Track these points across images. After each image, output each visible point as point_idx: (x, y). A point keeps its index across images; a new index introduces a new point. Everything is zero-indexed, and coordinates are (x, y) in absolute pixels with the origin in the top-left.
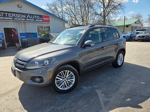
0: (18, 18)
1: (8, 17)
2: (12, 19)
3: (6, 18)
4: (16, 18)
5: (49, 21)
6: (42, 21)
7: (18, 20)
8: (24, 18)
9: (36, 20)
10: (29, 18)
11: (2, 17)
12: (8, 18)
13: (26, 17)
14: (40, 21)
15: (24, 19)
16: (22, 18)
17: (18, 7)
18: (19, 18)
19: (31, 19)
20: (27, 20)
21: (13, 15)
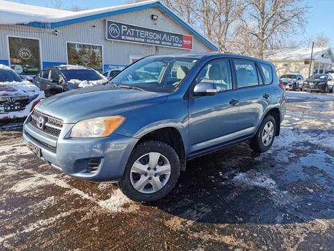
0: (151, 40)
1: (139, 37)
2: (143, 40)
3: (137, 39)
4: (149, 39)
5: (190, 46)
6: (181, 45)
7: (151, 43)
8: (159, 40)
9: (174, 44)
10: (165, 40)
11: (132, 36)
12: (139, 39)
13: (162, 38)
14: (179, 45)
15: (158, 42)
16: (156, 40)
17: (152, 18)
18: (153, 39)
19: (168, 42)
20: (163, 43)
21: (147, 33)
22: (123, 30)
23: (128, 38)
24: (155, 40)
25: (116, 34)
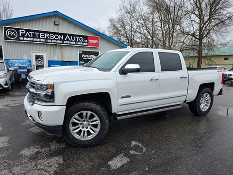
0: (52, 40)
2: (44, 40)
3: (36, 40)
4: (50, 39)
5: (97, 44)
6: (87, 44)
7: (52, 42)
8: (61, 40)
9: (78, 43)
10: (68, 40)
11: (31, 38)
12: (39, 40)
13: (64, 38)
14: (84, 44)
15: (61, 42)
16: (58, 40)
17: (55, 24)
18: (54, 39)
19: (71, 41)
20: (65, 42)
21: (47, 35)
22: (20, 33)
23: (27, 39)
24: (56, 40)
25: (13, 36)
